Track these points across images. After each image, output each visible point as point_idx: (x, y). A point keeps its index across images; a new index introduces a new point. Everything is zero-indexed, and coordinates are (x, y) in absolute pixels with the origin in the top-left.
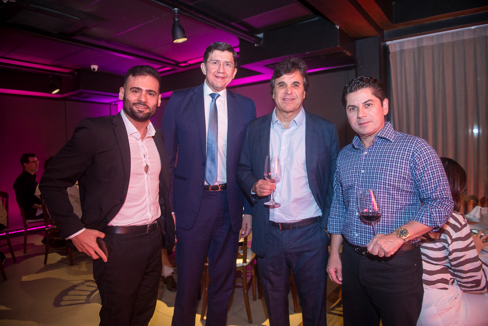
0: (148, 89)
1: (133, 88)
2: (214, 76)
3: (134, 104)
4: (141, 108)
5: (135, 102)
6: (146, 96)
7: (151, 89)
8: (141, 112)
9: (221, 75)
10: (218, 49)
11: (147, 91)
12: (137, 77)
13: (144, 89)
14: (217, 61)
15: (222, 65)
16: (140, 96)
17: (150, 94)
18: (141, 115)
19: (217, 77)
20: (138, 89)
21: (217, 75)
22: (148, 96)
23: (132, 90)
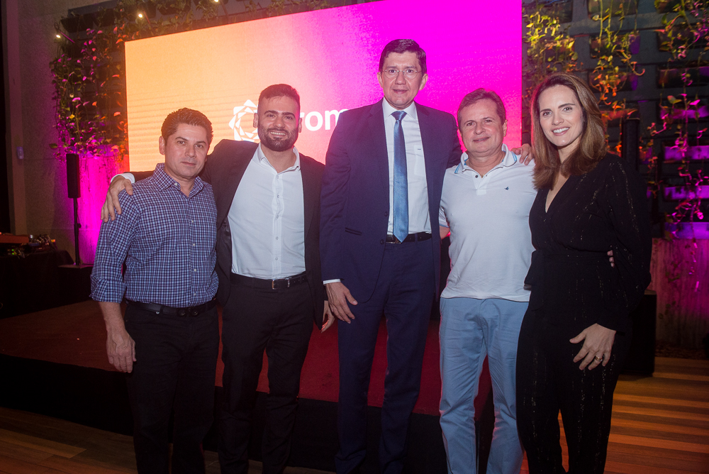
0: (285, 112)
1: (267, 112)
2: (392, 91)
3: (269, 130)
4: (278, 134)
5: (270, 127)
6: (282, 120)
7: (289, 112)
8: (277, 139)
9: (400, 87)
10: (394, 51)
11: (283, 113)
12: (272, 98)
13: (280, 112)
14: (394, 67)
15: (401, 74)
16: (276, 121)
17: (288, 118)
18: (278, 143)
19: (396, 91)
20: (273, 112)
21: (396, 88)
22: (286, 120)
23: (267, 114)
